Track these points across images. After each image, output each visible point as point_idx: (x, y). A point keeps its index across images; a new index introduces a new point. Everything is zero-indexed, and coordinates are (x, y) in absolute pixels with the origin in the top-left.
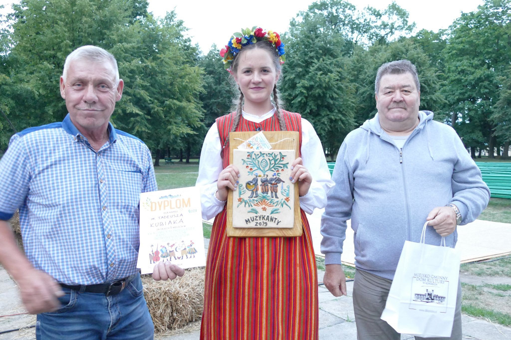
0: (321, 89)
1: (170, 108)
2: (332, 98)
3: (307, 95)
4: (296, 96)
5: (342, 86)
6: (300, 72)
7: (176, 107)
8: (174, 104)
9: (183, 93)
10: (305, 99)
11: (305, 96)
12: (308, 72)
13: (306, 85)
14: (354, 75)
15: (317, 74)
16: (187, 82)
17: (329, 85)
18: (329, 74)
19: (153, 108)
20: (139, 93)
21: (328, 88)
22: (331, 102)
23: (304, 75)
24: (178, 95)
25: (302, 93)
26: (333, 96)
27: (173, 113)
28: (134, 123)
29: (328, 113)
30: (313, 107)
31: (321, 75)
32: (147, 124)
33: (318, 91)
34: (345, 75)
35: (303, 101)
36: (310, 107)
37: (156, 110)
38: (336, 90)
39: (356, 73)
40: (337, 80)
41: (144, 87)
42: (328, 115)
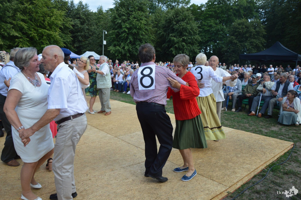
0: (136, 29)
1: (41, 33)
2: (142, 35)
3: (128, 32)
4: (122, 33)
5: (148, 29)
6: (124, 19)
7: (46, 34)
8: (45, 32)
9: (51, 26)
10: (127, 35)
11: (127, 33)
12: (129, 19)
13: (128, 27)
14: (156, 24)
15: (134, 20)
16: (54, 19)
17: (140, 28)
18: (141, 21)
19: (31, 34)
20: (20, 24)
21: (140, 29)
22: (141, 37)
23: (126, 21)
24: (48, 27)
25: (125, 32)
26: (142, 34)
27: (45, 37)
28: (19, 43)
29: (140, 43)
30: (131, 39)
31: (136, 21)
32: (28, 43)
33: (134, 31)
34: (150, 22)
35: (126, 36)
36: (130, 39)
37: (33, 35)
38: (144, 30)
39: (157, 23)
40: (145, 25)
41: (23, 20)
42: (139, 44)
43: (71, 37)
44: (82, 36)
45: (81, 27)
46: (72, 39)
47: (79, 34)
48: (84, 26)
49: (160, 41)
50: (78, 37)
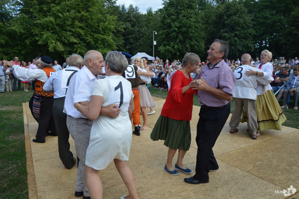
0: (186, 28)
1: (96, 38)
2: (192, 33)
3: (177, 31)
4: (172, 32)
5: (198, 26)
6: (174, 18)
7: (100, 39)
8: (99, 37)
9: (105, 30)
10: (177, 34)
11: (177, 32)
12: (178, 18)
13: (177, 26)
14: (206, 21)
15: (183, 19)
16: (107, 24)
17: (190, 26)
18: (190, 19)
19: (87, 39)
20: (78, 31)
21: (190, 27)
22: (191, 35)
23: (176, 20)
24: (102, 32)
25: (175, 31)
26: (192, 32)
27: (99, 42)
29: (190, 41)
30: (181, 38)
31: (185, 19)
32: (85, 48)
33: (184, 29)
34: (199, 19)
35: (175, 35)
36: (180, 38)
37: (89, 40)
38: (194, 28)
39: (207, 19)
40: (195, 22)
41: (80, 28)
42: (189, 42)
43: (123, 39)
44: (133, 38)
45: (132, 30)
46: (124, 42)
47: (130, 36)
48: (135, 28)
49: (210, 37)
50: (129, 39)
